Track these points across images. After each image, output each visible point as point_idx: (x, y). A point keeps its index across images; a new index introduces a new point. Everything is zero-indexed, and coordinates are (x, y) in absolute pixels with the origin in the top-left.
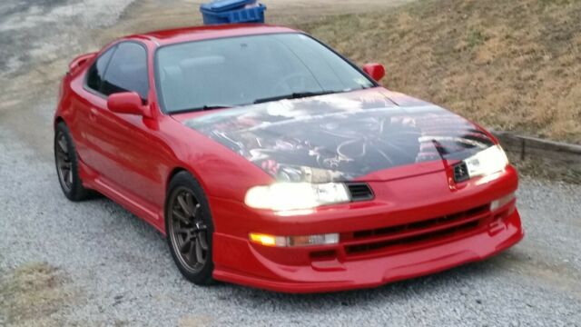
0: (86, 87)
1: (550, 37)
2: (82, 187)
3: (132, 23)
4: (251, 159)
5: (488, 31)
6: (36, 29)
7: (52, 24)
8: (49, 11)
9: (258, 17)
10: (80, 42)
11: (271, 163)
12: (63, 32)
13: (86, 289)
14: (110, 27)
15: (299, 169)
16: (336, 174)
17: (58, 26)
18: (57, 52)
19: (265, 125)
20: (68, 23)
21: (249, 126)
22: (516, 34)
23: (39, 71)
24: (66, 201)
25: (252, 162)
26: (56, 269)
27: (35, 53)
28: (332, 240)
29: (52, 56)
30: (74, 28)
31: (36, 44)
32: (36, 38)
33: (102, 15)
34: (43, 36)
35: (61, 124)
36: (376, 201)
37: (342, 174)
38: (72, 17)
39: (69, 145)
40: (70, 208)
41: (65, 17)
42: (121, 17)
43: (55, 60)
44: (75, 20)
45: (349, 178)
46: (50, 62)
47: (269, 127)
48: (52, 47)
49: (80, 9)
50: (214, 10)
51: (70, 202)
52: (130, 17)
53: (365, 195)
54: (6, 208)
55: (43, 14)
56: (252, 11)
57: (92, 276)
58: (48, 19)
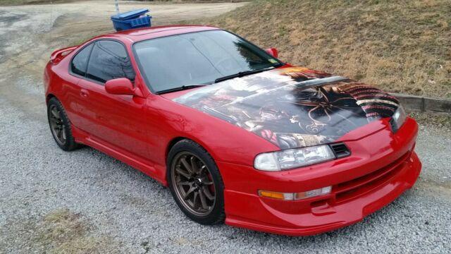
0: (72, 73)
1: (330, 28)
2: (74, 142)
3: (61, 29)
4: (251, 130)
5: (289, 26)
6: (6, 35)
7: (14, 31)
8: (11, 25)
9: (147, 23)
10: (33, 41)
11: (268, 133)
12: (22, 36)
13: (112, 235)
14: (49, 32)
15: (292, 136)
16: (321, 138)
17: (18, 33)
18: (21, 47)
19: (240, 99)
20: (24, 31)
21: (229, 101)
22: (308, 27)
23: (13, 60)
24: (60, 151)
25: (251, 132)
26: (78, 215)
27: (8, 49)
28: (326, 191)
29: (18, 51)
30: (27, 33)
31: (7, 44)
32: (7, 41)
33: (43, 25)
34: (10, 39)
35: (53, 99)
36: (352, 156)
37: (325, 137)
38: (25, 27)
39: (62, 114)
40: (65, 156)
41: (21, 27)
42: (54, 26)
43: (20, 53)
44: (28, 29)
45: (331, 140)
46: (18, 54)
47: (244, 101)
48: (17, 45)
49: (29, 23)
50: (121, 19)
51: (65, 153)
52: (59, 26)
53: (343, 152)
54: (18, 159)
55: (7, 26)
56: (143, 19)
57: (111, 221)
58: (11, 29)
